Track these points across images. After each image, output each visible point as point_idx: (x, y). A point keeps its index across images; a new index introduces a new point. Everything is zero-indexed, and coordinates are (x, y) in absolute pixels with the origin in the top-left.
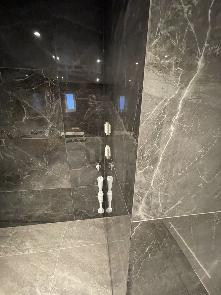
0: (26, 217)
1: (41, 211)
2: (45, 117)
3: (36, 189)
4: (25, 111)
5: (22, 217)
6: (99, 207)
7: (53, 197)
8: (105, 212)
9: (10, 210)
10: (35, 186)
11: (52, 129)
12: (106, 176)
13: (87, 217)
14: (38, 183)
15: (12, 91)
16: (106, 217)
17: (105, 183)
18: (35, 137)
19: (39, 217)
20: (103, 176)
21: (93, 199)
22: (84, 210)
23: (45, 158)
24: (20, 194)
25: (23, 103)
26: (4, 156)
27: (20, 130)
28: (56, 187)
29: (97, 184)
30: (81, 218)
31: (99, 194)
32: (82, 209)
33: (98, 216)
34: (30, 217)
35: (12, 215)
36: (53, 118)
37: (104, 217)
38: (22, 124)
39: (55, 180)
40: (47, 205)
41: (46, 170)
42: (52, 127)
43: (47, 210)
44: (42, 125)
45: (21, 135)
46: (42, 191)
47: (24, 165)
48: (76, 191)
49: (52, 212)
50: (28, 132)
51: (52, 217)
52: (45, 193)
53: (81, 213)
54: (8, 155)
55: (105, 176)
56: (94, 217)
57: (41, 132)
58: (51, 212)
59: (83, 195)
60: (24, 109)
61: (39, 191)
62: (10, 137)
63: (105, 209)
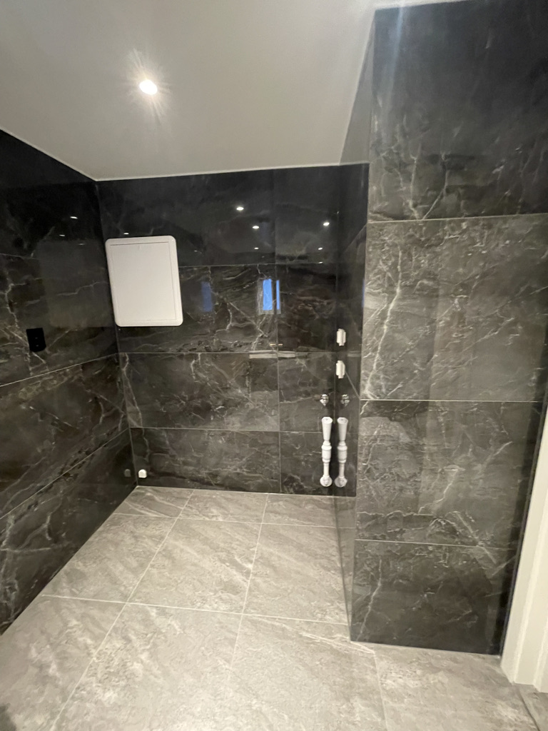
0: (209, 474)
1: (231, 468)
2: (254, 323)
3: (230, 428)
4: (231, 316)
5: (203, 474)
6: (322, 474)
7: (252, 446)
8: (333, 484)
9: (190, 460)
10: (228, 424)
11: (261, 340)
12: (337, 417)
13: (301, 491)
14: (234, 419)
15: (219, 292)
16: (335, 495)
17: (335, 428)
18: (238, 351)
19: (227, 477)
20: (332, 417)
21: (313, 456)
22: (298, 475)
23: (247, 382)
24: (206, 434)
25: (231, 306)
26: (197, 376)
27: (221, 341)
28: (257, 429)
29: (322, 430)
30: (291, 490)
31: (323, 447)
32: (294, 474)
33: (319, 490)
34: (215, 475)
35: (191, 468)
36: (264, 325)
37: (331, 495)
38: (224, 333)
39: (257, 417)
40: (241, 458)
41: (247, 401)
42: (262, 337)
43: (241, 468)
44: (249, 335)
45: (222, 347)
46: (237, 433)
47: (218, 390)
48: (287, 437)
49: (247, 472)
50: (230, 343)
51: (246, 481)
52: (242, 437)
53: (292, 480)
54: (201, 375)
55: (335, 417)
56: (314, 491)
57: (247, 344)
58: (245, 472)
59: (297, 446)
60: (229, 314)
61: (233, 433)
62: (207, 350)
63: (333, 480)
